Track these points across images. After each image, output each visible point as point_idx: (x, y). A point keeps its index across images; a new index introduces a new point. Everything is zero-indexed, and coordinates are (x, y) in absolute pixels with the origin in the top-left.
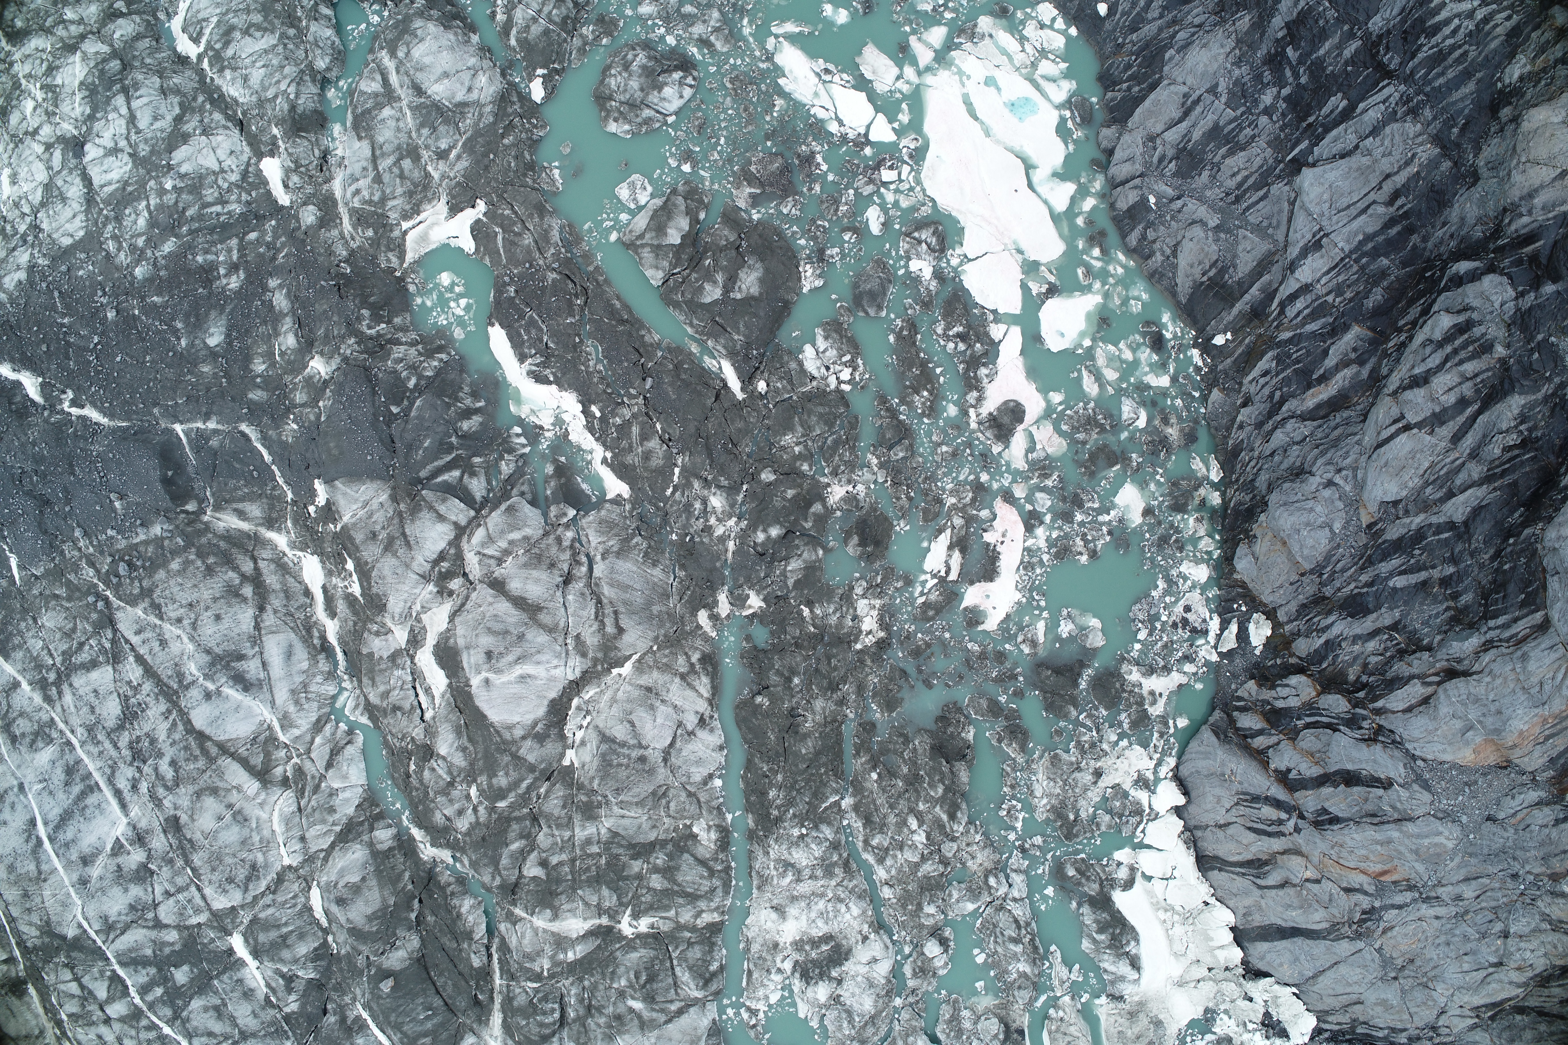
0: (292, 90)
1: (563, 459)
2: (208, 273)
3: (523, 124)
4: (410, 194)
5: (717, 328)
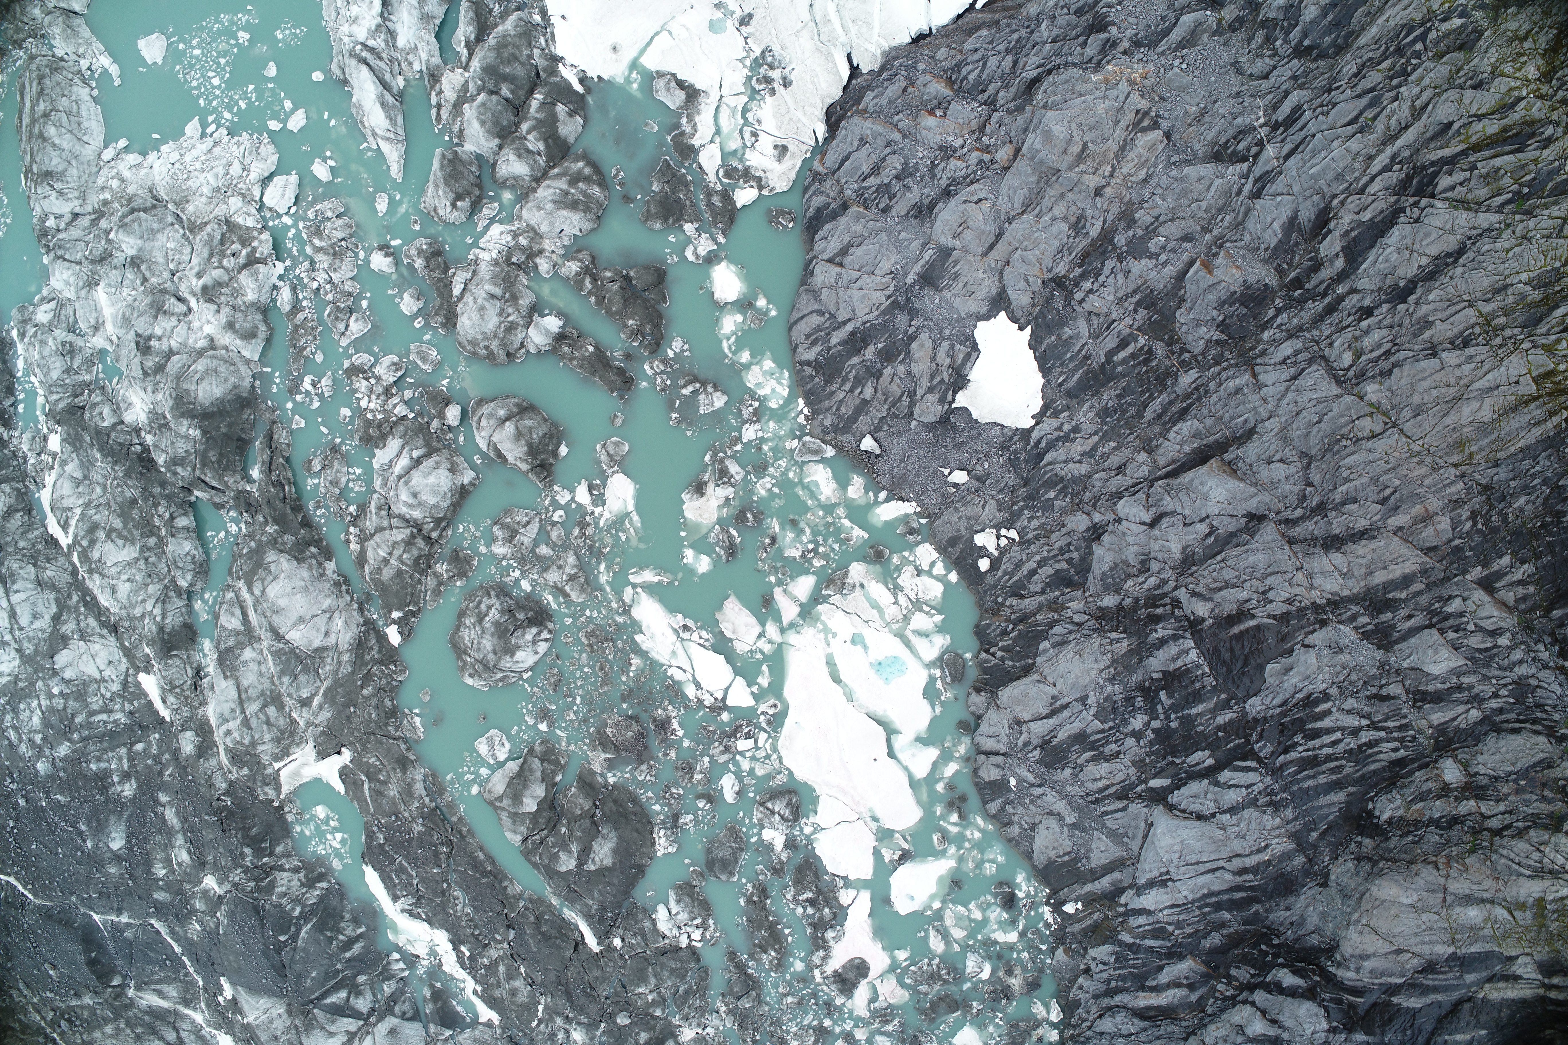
0: (157, 611)
1: (438, 985)
2: (103, 780)
3: (381, 671)
4: (278, 740)
5: (572, 895)
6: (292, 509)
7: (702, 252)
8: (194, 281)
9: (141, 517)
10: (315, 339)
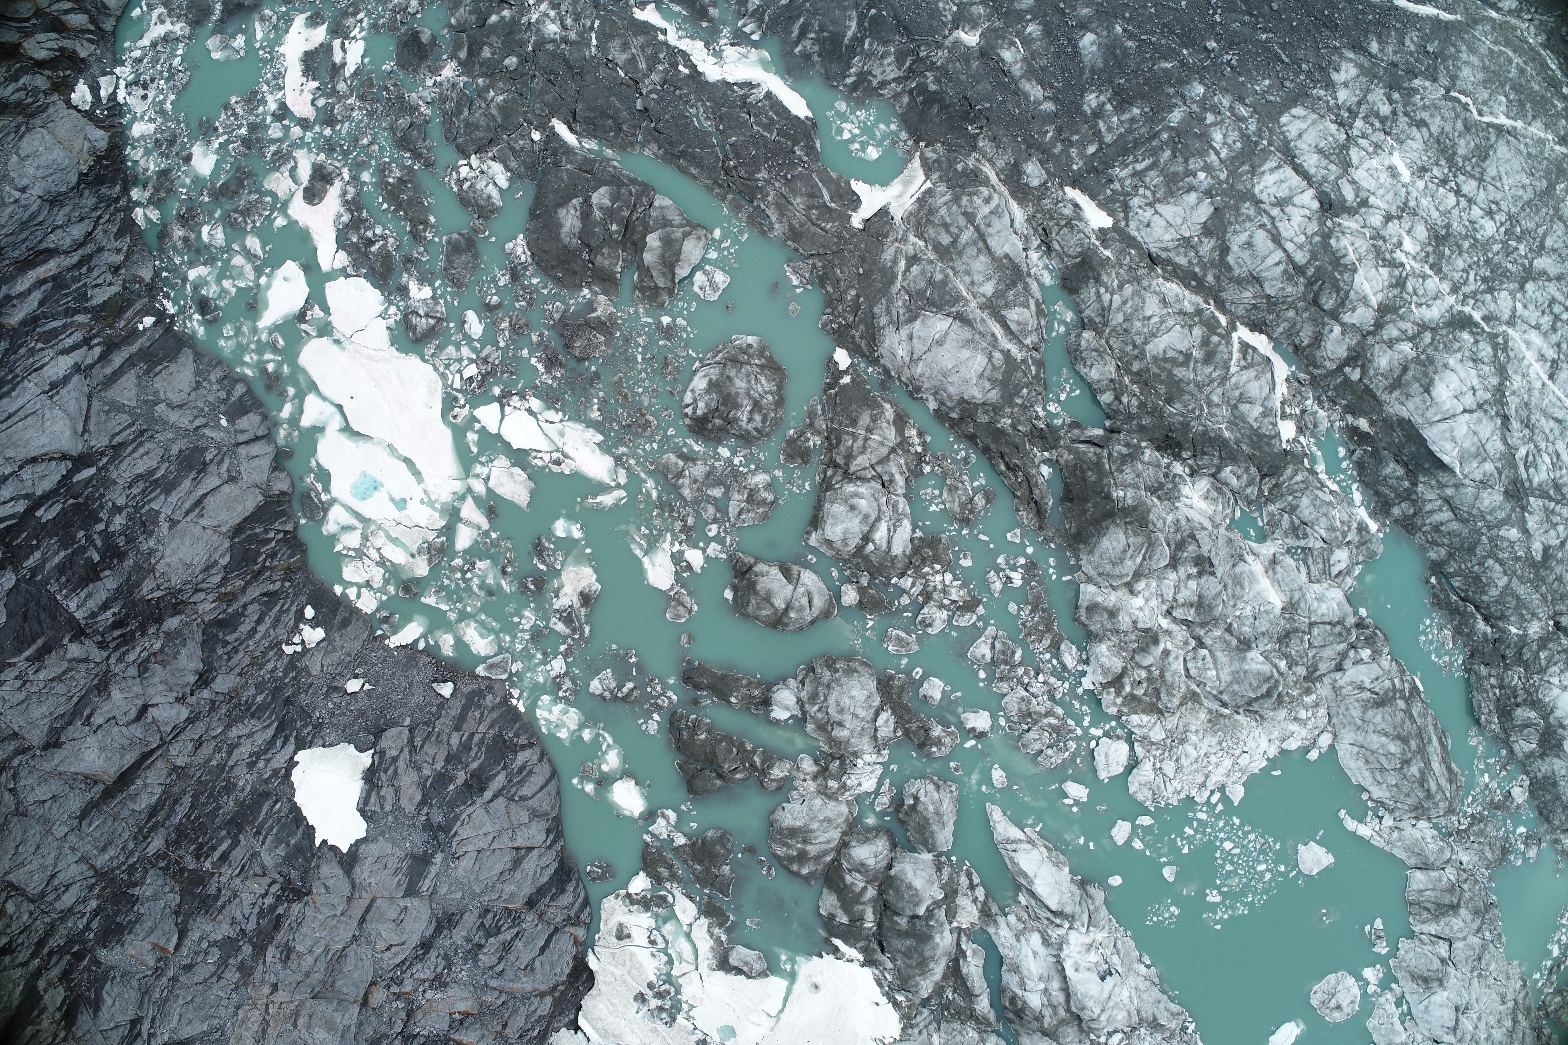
0: (1106, 297)
1: (704, 24)
2: (1122, 101)
3: (845, 318)
4: (931, 212)
5: (587, 168)
6: (989, 449)
7: (661, 822)
8: (1169, 646)
9: (1155, 388)
10: (1024, 624)
